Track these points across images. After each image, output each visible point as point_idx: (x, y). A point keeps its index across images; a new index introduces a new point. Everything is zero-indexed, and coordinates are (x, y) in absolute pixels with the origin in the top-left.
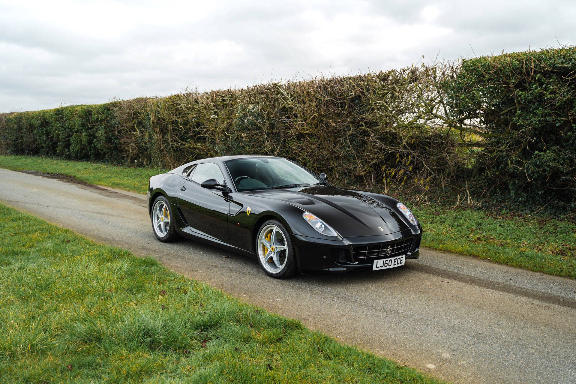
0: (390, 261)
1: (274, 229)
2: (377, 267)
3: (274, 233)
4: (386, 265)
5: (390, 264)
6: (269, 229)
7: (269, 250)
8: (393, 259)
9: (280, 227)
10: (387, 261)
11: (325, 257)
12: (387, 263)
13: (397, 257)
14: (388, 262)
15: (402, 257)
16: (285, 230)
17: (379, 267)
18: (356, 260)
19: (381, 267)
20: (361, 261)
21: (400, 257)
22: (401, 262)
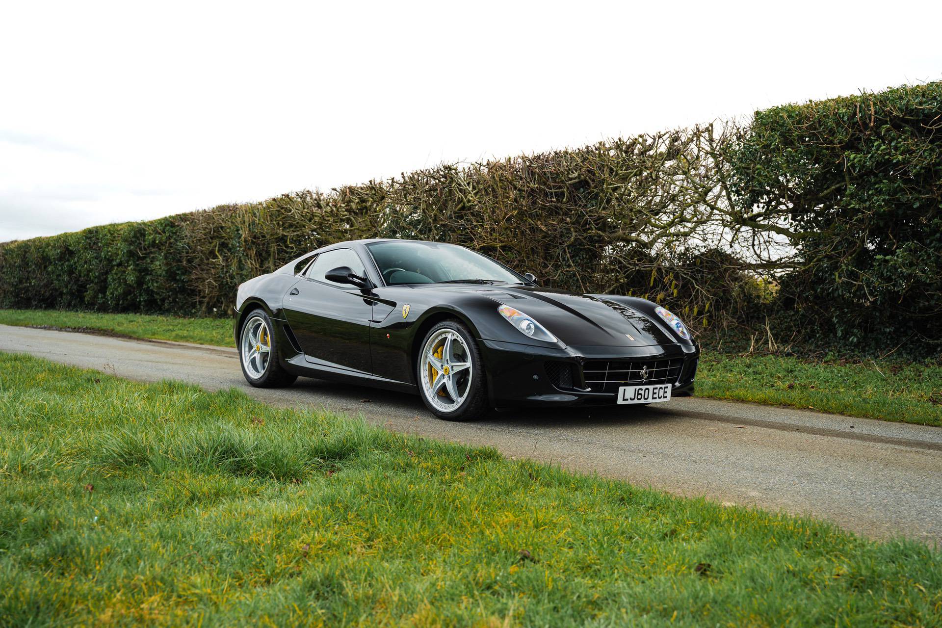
0: (647, 391)
1: (450, 337)
2: (624, 400)
3: (448, 344)
4: (639, 397)
5: (646, 397)
6: (440, 338)
7: (440, 373)
8: (651, 387)
9: (458, 331)
10: (642, 389)
11: (536, 377)
12: (641, 394)
13: (658, 386)
14: (642, 392)
15: (667, 387)
16: (467, 335)
17: (627, 400)
18: (589, 385)
19: (631, 399)
20: (595, 388)
21: (663, 386)
22: (665, 395)
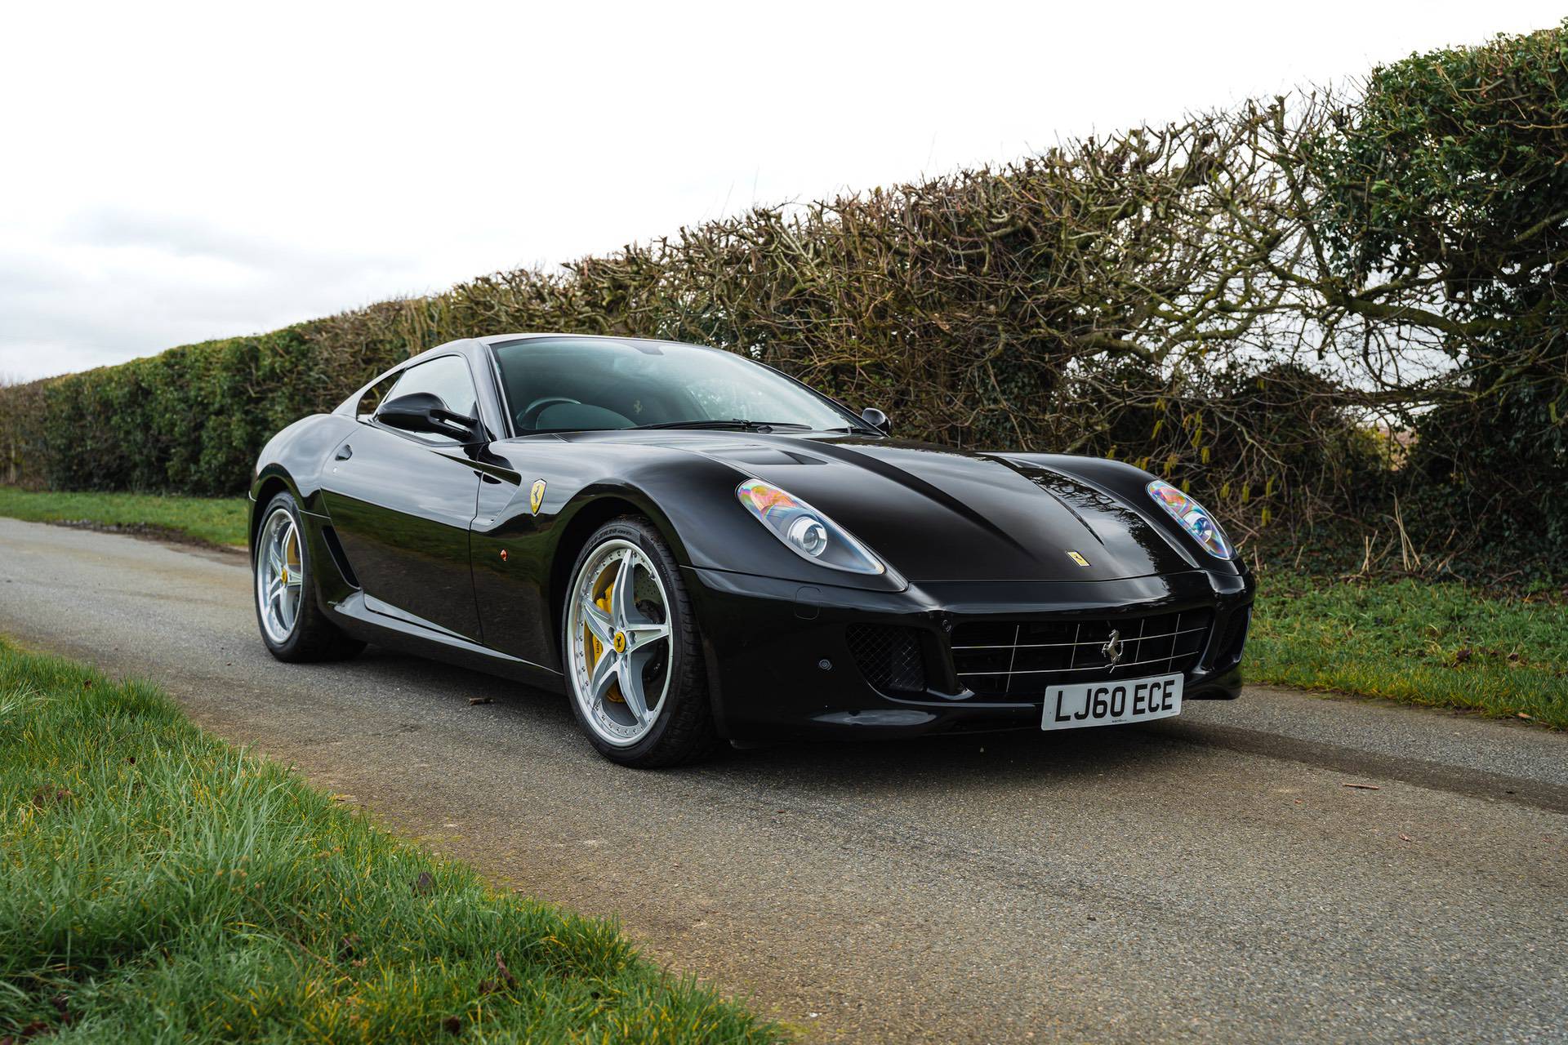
0: (1119, 695)
2: (1059, 718)
4: (1100, 709)
5: (1117, 708)
8: (1131, 684)
11: (826, 664)
12: (1104, 703)
13: (1149, 681)
14: (1107, 698)
15: (1171, 682)
17: (1067, 718)
18: (967, 683)
19: (1078, 716)
20: (989, 690)
21: (1161, 679)
22: (1168, 701)
